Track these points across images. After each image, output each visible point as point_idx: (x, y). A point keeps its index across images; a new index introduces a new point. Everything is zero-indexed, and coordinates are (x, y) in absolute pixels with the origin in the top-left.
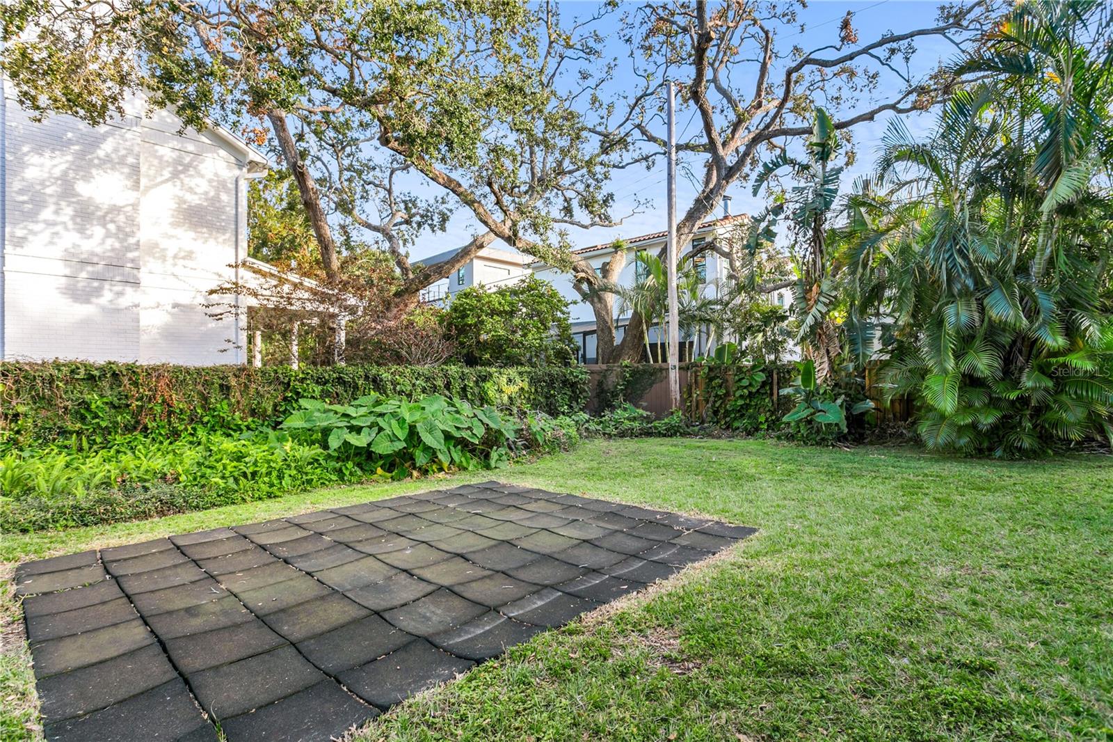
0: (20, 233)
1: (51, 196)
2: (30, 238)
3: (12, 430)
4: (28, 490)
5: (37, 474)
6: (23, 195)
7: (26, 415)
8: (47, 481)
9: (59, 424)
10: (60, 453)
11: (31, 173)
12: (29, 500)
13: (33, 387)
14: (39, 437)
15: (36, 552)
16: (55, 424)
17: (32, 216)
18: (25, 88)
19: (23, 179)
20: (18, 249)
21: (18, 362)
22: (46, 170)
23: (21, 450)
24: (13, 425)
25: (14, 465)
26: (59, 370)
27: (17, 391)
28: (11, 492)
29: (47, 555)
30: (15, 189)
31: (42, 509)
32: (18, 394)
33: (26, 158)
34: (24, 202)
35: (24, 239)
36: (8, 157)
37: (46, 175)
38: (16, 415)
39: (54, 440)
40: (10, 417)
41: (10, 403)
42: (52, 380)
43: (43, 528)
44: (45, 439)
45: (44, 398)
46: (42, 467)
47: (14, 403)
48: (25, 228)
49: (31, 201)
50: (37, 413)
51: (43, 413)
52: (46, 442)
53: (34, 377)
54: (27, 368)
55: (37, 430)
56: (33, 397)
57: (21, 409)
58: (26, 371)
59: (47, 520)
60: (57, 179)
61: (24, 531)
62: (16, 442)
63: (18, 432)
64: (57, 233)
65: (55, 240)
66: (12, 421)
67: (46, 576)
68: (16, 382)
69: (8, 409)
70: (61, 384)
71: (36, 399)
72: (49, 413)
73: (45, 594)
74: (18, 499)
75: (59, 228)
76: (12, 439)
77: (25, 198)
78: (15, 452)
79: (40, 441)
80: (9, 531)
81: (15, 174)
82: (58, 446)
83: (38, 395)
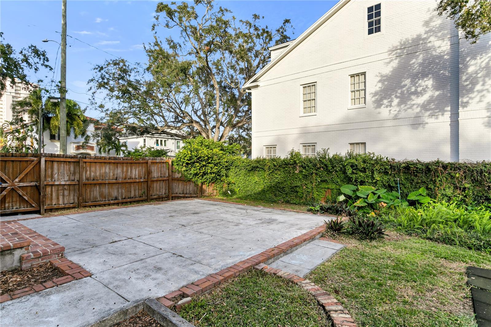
0: (465, 100)
1: (481, 77)
2: (470, 101)
3: (462, 195)
4: (472, 228)
5: (475, 220)
6: (467, 82)
7: (469, 189)
8: (480, 225)
9: (485, 194)
10: (486, 210)
11: (471, 69)
12: (472, 233)
13: (472, 176)
14: (475, 200)
15: (476, 262)
16: (483, 194)
17: (471, 90)
18: (469, 29)
19: (467, 74)
20: (465, 108)
21: (465, 163)
22: (478, 65)
23: (467, 205)
24: (463, 193)
25: (464, 213)
26: (485, 167)
27: (465, 177)
28: (463, 226)
29: (482, 266)
30: (464, 80)
31: (478, 239)
32: (465, 178)
33: (469, 63)
34: (467, 85)
35: (467, 102)
36: (460, 66)
37: (478, 68)
38: (465, 188)
39: (483, 202)
40: (462, 189)
41: (462, 182)
42: (481, 172)
43: (478, 249)
44: (478, 201)
45: (478, 181)
46: (477, 217)
47: (464, 182)
48: (468, 97)
49: (471, 83)
50: (474, 188)
51: (477, 188)
52: (478, 204)
53: (473, 170)
54: (469, 166)
55: (474, 196)
56: (472, 180)
57: (467, 186)
58: (469, 167)
59: (481, 246)
60: (484, 68)
61: (470, 248)
62: (465, 201)
63: (465, 196)
64: (483, 96)
65: (482, 99)
66: (462, 191)
67: (482, 278)
68: (464, 172)
69: (461, 185)
70: (486, 174)
71: (474, 181)
72: (480, 189)
73: (482, 289)
74: (466, 231)
75: (484, 93)
76: (463, 199)
77: (468, 83)
78: (464, 206)
79: (476, 202)
80: (463, 246)
81: (463, 73)
82: (485, 206)
83: (475, 179)
